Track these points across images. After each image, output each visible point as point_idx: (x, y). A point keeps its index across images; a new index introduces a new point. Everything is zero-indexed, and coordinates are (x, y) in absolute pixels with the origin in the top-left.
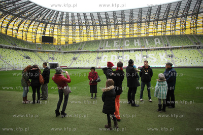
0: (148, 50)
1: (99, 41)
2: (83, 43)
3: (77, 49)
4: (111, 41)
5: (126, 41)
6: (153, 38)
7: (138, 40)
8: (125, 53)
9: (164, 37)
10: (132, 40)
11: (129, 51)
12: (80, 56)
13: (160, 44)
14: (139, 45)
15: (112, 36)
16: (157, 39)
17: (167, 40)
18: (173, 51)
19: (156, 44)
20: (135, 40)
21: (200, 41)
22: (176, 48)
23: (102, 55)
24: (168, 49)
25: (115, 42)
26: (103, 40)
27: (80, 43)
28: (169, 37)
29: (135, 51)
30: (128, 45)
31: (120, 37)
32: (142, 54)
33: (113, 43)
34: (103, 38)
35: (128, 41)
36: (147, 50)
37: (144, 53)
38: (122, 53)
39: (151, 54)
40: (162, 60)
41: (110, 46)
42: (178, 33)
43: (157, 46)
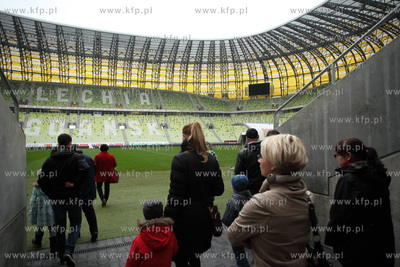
4: (49, 88)
5: (86, 91)
7: (110, 93)
9: (155, 91)
11: (92, 112)
13: (148, 103)
14: (111, 102)
15: (51, 76)
16: (144, 94)
17: (161, 98)
18: (168, 117)
19: (142, 103)
20: (104, 93)
21: (203, 106)
23: (27, 119)
24: (161, 113)
25: (59, 91)
26: (27, 84)
28: (164, 93)
29: (103, 113)
30: (90, 100)
31: (73, 81)
32: (116, 120)
33: (56, 93)
34: (29, 78)
35: (90, 92)
37: (121, 119)
38: (75, 115)
39: (132, 121)
40: (151, 133)
41: (46, 99)
42: (176, 88)
43: (143, 107)
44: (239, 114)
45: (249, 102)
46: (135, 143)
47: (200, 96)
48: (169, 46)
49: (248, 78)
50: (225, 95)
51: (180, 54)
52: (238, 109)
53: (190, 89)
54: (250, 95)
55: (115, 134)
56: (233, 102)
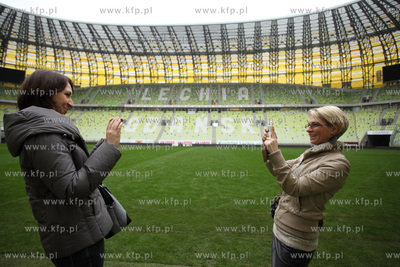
0: (224, 109)
1: (130, 87)
2: (97, 88)
3: (80, 100)
4: (154, 88)
5: (185, 89)
6: (236, 87)
7: (208, 89)
8: (177, 113)
9: (256, 85)
10: (195, 88)
11: (186, 110)
12: (82, 117)
13: (247, 98)
14: (207, 99)
15: (158, 77)
16: (244, 89)
17: (262, 92)
18: (268, 113)
19: (240, 99)
20: (202, 90)
21: (314, 98)
22: (273, 109)
23: (130, 117)
24: (260, 109)
25: (163, 89)
26: (138, 86)
27: (88, 89)
28: (266, 86)
29: (198, 110)
30: (188, 97)
31: (176, 81)
32: (210, 116)
33: (159, 93)
34: (140, 81)
35: (189, 90)
36: (220, 110)
37: (215, 116)
38: (171, 113)
39: (226, 119)
40: (244, 131)
41: (149, 99)
42: (282, 80)
43: (240, 102)
44: (365, 107)
45: (382, 90)
46: (223, 142)
47: (311, 88)
48: (266, 30)
49: (383, 58)
50: (347, 84)
51: (282, 39)
52: (365, 100)
53: (299, 80)
54: (384, 80)
55: (205, 131)
56: (358, 91)
